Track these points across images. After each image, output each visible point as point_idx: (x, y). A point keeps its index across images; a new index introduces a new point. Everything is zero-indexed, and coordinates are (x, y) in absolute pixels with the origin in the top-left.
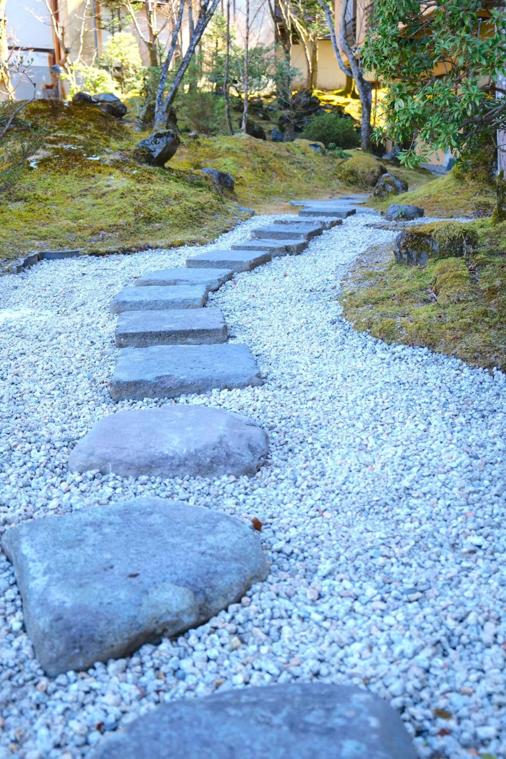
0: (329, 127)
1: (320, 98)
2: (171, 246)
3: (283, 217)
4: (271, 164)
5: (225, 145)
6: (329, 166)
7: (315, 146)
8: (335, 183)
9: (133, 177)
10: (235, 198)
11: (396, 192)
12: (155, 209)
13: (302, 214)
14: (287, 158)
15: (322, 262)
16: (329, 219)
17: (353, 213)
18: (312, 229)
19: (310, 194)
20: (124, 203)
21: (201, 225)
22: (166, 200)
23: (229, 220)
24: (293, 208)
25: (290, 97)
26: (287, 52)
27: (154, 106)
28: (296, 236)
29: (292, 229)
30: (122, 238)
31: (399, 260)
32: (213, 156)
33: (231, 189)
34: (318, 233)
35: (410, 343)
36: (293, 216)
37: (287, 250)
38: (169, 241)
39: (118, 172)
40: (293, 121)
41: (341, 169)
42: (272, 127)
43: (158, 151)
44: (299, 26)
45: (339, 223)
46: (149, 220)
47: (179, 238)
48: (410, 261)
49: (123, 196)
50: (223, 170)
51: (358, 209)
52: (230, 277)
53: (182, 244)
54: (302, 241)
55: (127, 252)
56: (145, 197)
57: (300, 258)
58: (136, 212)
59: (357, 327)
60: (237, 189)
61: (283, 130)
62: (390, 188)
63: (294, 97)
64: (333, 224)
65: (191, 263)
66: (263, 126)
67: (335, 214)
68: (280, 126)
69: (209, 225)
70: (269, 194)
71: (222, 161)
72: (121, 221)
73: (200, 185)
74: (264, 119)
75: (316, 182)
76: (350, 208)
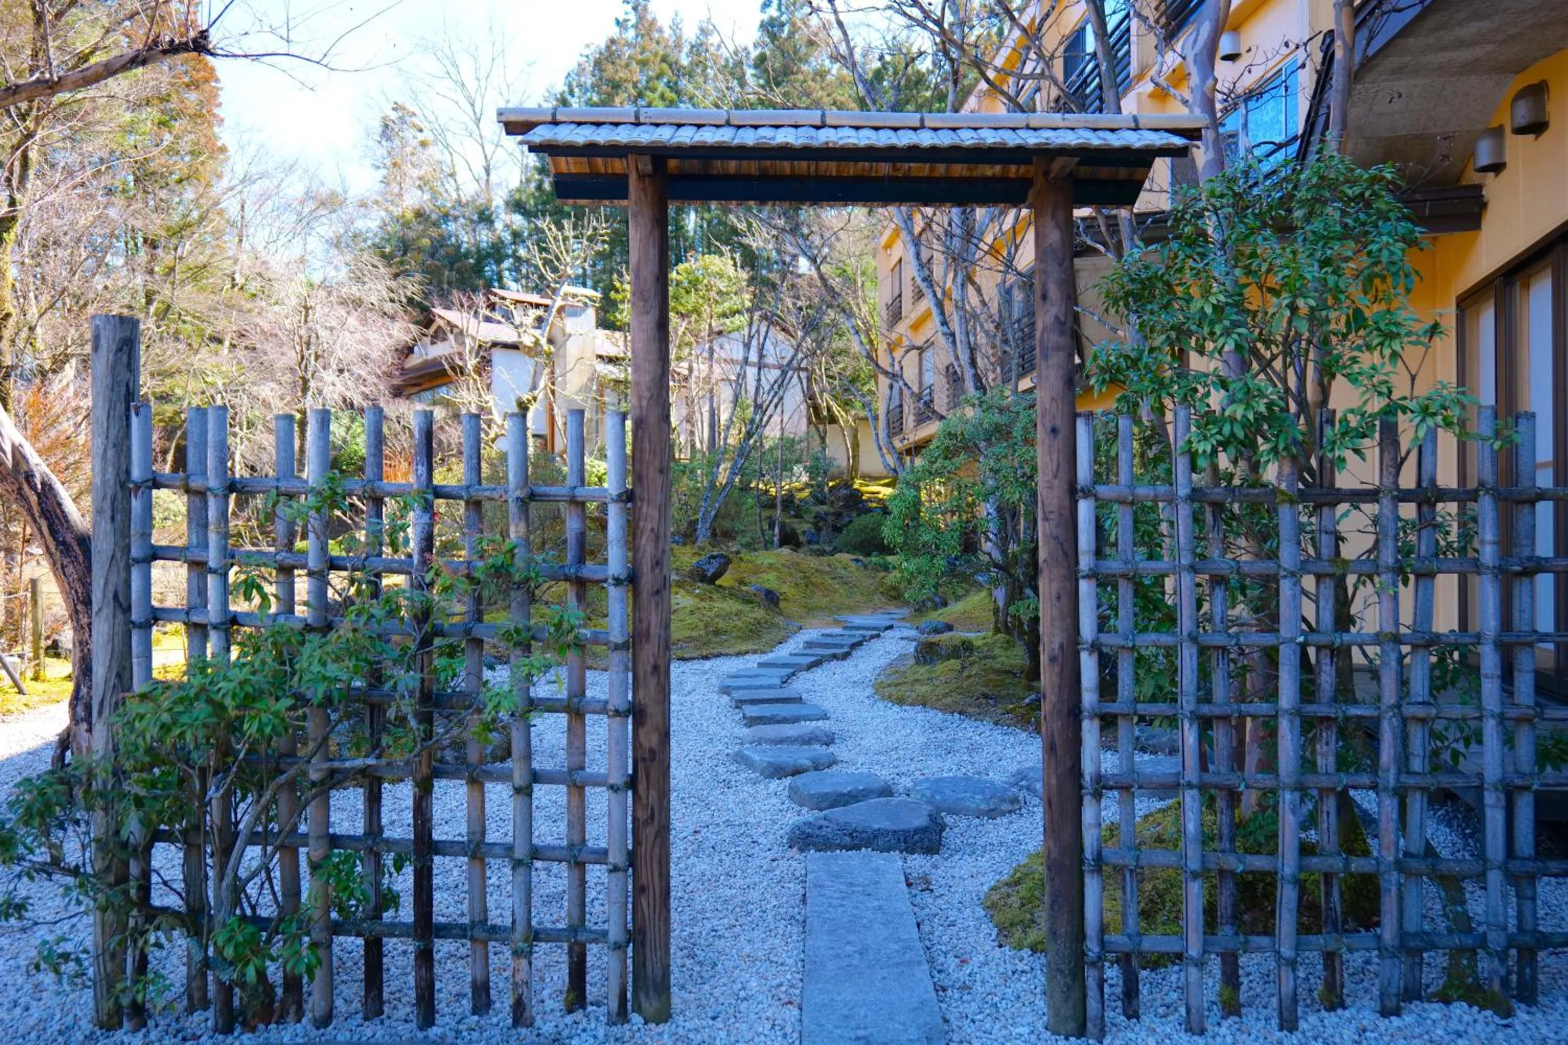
0: (873, 530)
1: (864, 489)
2: (738, 654)
3: (828, 631)
4: (814, 579)
5: (768, 561)
6: (870, 581)
7: (857, 560)
8: (877, 598)
9: (697, 596)
10: (781, 614)
11: (935, 608)
12: (722, 625)
13: (845, 628)
14: (828, 573)
15: (862, 666)
16: (868, 633)
17: (890, 627)
18: (854, 640)
19: (852, 609)
20: (694, 619)
21: (759, 637)
22: (728, 616)
23: (782, 633)
24: (837, 622)
25: (826, 489)
26: (823, 439)
27: (696, 521)
28: (842, 646)
29: (837, 641)
30: (697, 648)
31: (918, 662)
32: (757, 571)
33: (777, 604)
34: (859, 644)
35: (912, 705)
36: (838, 630)
37: (835, 657)
38: (736, 650)
39: (682, 592)
40: (830, 519)
41: (883, 584)
42: (806, 526)
43: (712, 571)
44: (836, 409)
45: (878, 636)
46: (717, 633)
47: (744, 648)
48: (925, 662)
49: (692, 613)
50: (767, 586)
51: (895, 623)
52: (793, 674)
53: (747, 652)
54: (846, 650)
55: (706, 658)
56: (712, 614)
57: (846, 663)
58: (706, 626)
59: (883, 699)
60: (782, 605)
61: (819, 530)
62: (929, 604)
63: (831, 489)
64: (872, 637)
65: (761, 665)
66: (796, 526)
67: (874, 629)
68: (816, 525)
69: (766, 638)
70: (813, 609)
71: (765, 576)
72: (694, 634)
73: (751, 602)
74: (796, 516)
75: (859, 597)
76: (889, 623)
